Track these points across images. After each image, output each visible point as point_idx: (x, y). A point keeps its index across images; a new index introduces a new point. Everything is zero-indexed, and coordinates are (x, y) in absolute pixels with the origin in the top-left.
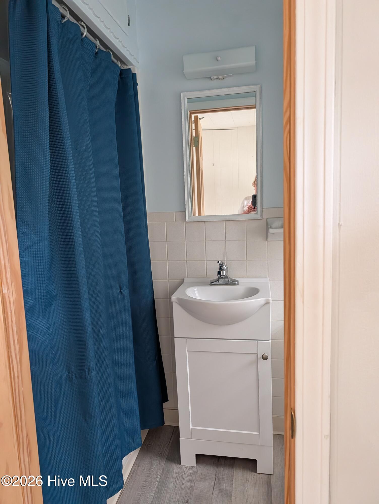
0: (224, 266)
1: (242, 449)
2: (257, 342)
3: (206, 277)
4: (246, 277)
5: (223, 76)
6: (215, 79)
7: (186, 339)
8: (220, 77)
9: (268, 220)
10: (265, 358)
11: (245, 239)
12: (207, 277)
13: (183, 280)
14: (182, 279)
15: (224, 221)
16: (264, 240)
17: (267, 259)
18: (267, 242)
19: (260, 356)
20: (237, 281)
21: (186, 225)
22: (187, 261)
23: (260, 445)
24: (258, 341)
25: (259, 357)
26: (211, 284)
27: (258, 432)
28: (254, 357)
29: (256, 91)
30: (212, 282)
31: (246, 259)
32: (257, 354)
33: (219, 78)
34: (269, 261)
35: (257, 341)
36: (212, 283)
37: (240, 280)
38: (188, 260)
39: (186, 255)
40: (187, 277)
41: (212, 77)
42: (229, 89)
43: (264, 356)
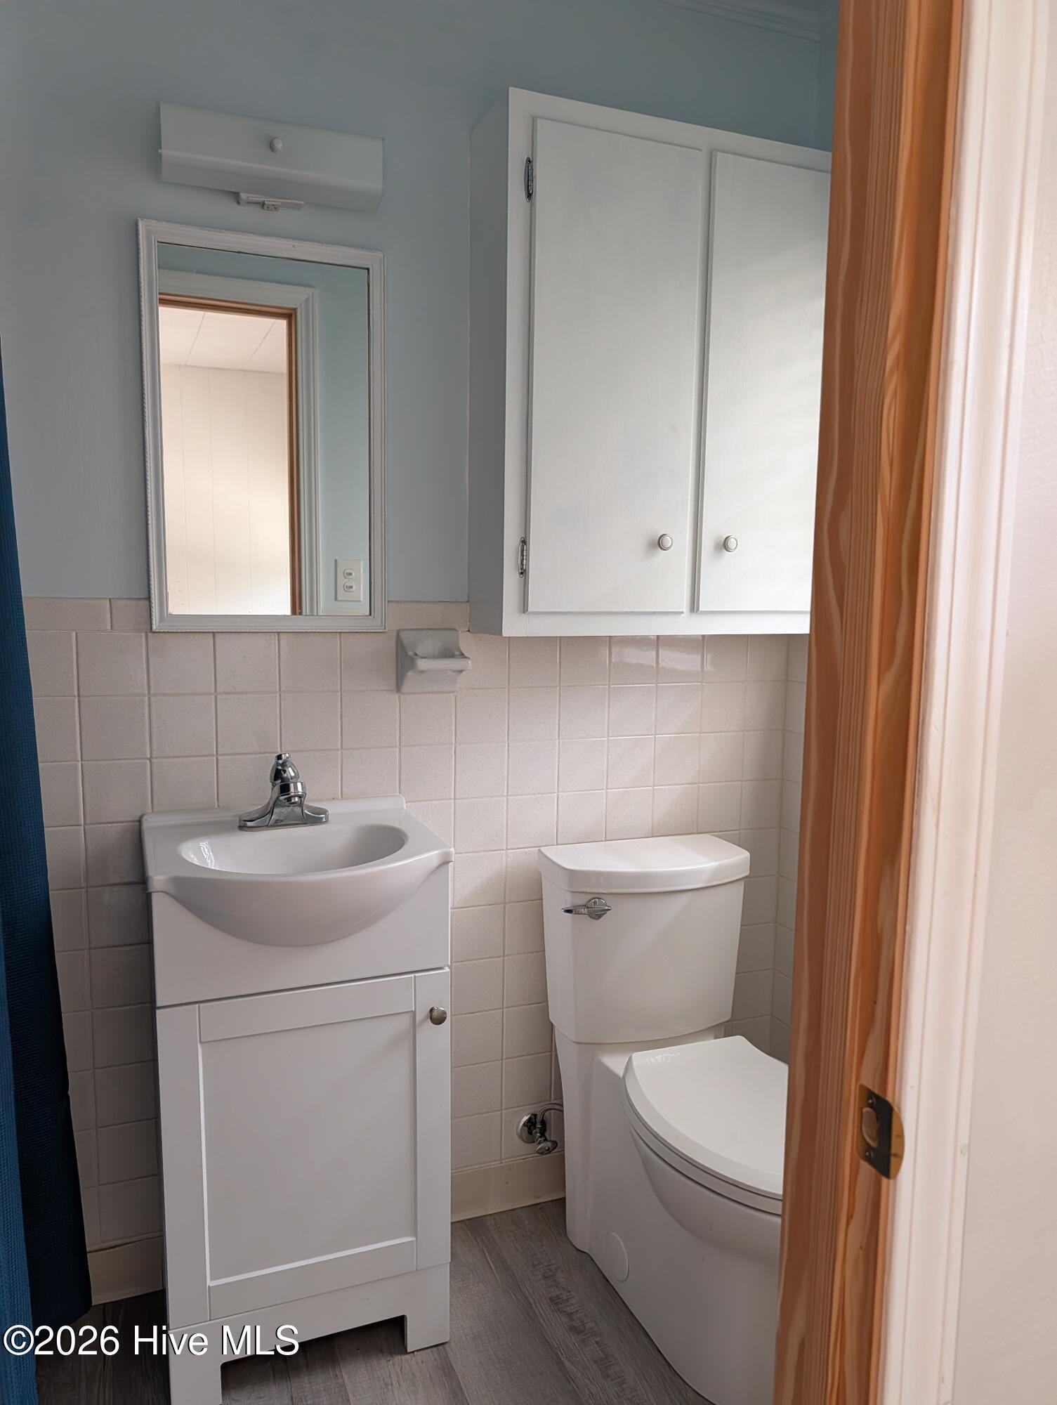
0: (290, 769)
1: (367, 1299)
2: (415, 977)
3: (216, 806)
4: (337, 799)
5: (278, 202)
6: (249, 203)
7: (197, 1005)
8: (269, 201)
9: (404, 636)
10: (438, 1019)
11: (339, 688)
12: (218, 806)
13: (140, 821)
14: (138, 819)
15: (276, 634)
16: (390, 690)
17: (398, 745)
18: (397, 696)
19: (422, 1013)
20: (324, 812)
21: (150, 642)
22: (150, 759)
23: (417, 1270)
24: (417, 975)
25: (417, 1021)
26: (242, 827)
27: (411, 1235)
28: (404, 1022)
29: (372, 267)
30: (248, 821)
31: (340, 747)
32: (414, 1013)
33: (263, 205)
34: (403, 749)
35: (412, 975)
36: (249, 824)
37: (332, 808)
38: (154, 755)
39: (148, 741)
40: (151, 811)
41: (243, 196)
42: (294, 244)
43: (435, 1013)
